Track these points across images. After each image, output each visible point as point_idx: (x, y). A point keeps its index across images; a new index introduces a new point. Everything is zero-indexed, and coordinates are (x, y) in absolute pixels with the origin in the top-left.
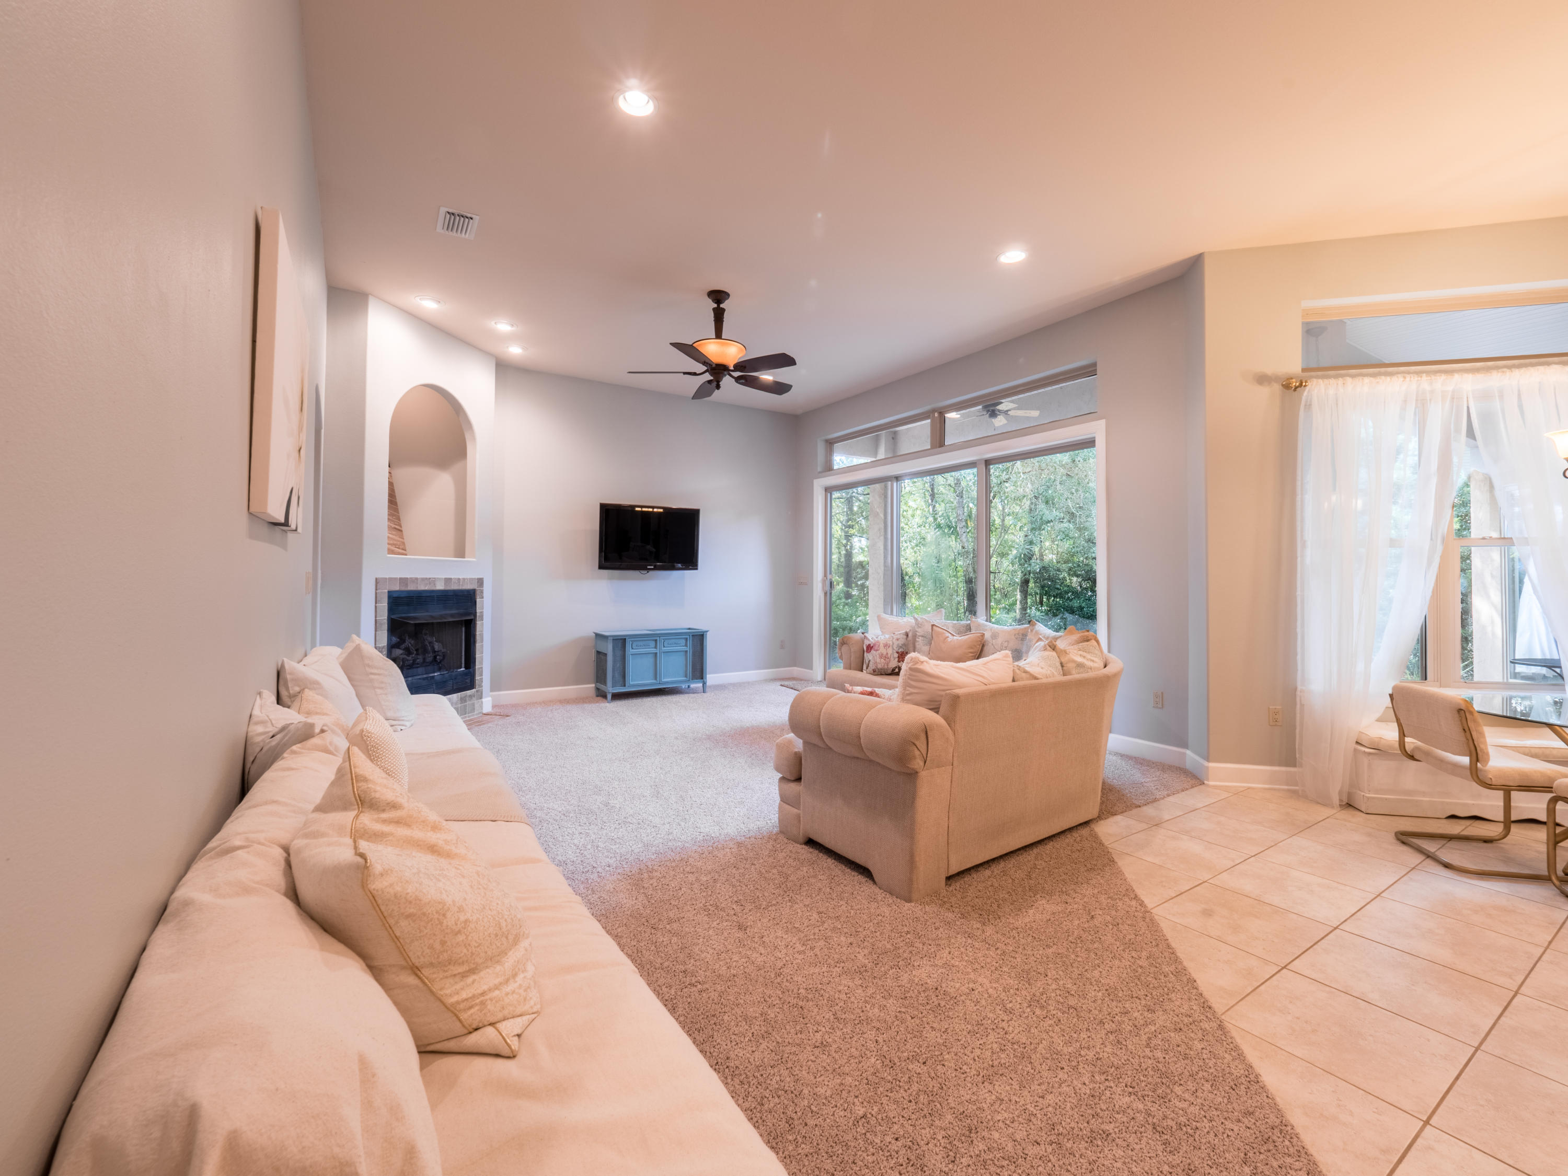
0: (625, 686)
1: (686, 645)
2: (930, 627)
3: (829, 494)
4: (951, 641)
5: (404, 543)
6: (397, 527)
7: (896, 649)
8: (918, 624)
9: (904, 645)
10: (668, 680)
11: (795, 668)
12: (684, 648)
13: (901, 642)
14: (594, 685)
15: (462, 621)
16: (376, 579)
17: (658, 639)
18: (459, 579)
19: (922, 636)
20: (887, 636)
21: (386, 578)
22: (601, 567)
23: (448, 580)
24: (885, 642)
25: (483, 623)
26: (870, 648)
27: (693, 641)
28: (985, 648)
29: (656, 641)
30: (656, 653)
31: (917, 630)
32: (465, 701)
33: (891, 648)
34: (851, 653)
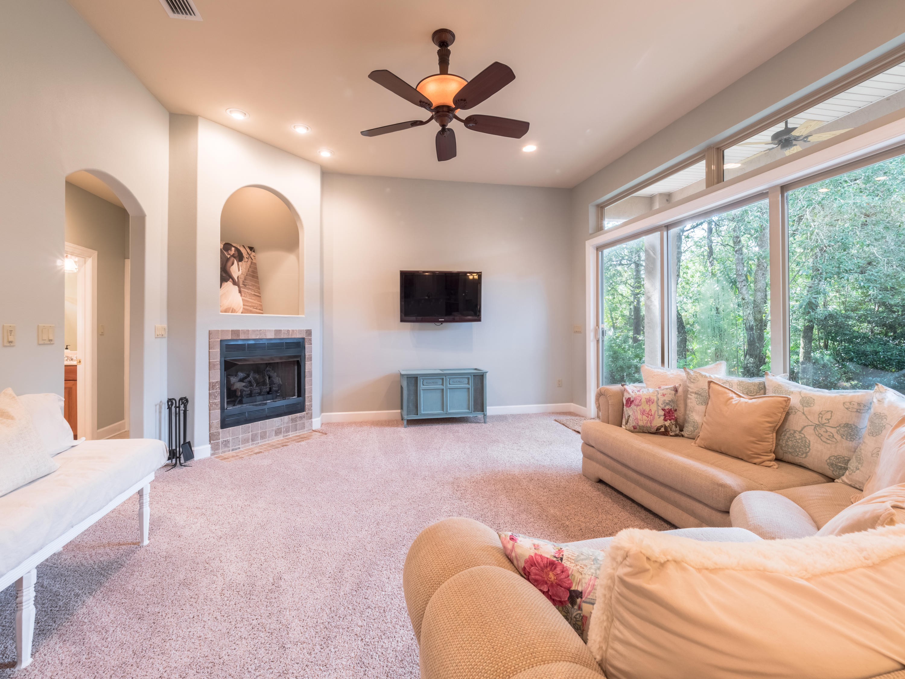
0: (417, 414)
1: (468, 383)
2: (707, 384)
3: (600, 253)
4: (736, 404)
5: (261, 305)
6: (256, 294)
7: (662, 406)
8: (691, 379)
9: (672, 401)
10: (453, 411)
11: (572, 404)
12: (467, 386)
13: (667, 398)
14: (400, 411)
15: (294, 361)
16: (209, 331)
17: (444, 377)
18: (288, 331)
19: (696, 393)
20: (651, 390)
21: (219, 331)
22: (402, 320)
23: (278, 332)
24: (648, 397)
25: (311, 363)
26: (630, 402)
27: (474, 379)
28: (791, 417)
29: (443, 379)
30: (443, 389)
31: (689, 385)
32: (296, 421)
33: (655, 404)
34: (609, 405)
